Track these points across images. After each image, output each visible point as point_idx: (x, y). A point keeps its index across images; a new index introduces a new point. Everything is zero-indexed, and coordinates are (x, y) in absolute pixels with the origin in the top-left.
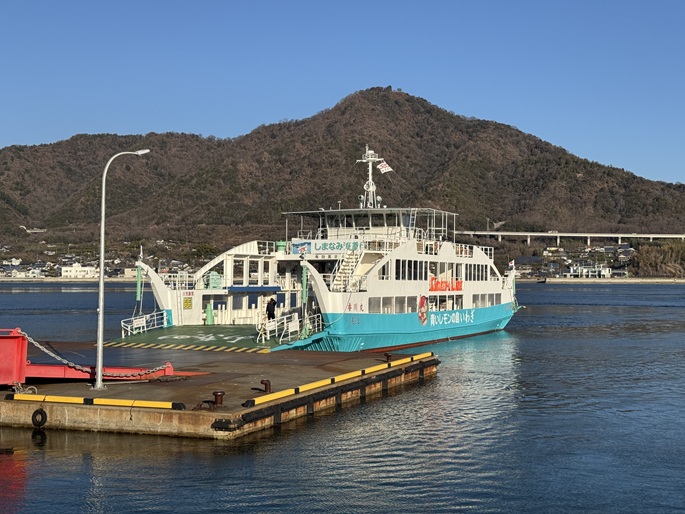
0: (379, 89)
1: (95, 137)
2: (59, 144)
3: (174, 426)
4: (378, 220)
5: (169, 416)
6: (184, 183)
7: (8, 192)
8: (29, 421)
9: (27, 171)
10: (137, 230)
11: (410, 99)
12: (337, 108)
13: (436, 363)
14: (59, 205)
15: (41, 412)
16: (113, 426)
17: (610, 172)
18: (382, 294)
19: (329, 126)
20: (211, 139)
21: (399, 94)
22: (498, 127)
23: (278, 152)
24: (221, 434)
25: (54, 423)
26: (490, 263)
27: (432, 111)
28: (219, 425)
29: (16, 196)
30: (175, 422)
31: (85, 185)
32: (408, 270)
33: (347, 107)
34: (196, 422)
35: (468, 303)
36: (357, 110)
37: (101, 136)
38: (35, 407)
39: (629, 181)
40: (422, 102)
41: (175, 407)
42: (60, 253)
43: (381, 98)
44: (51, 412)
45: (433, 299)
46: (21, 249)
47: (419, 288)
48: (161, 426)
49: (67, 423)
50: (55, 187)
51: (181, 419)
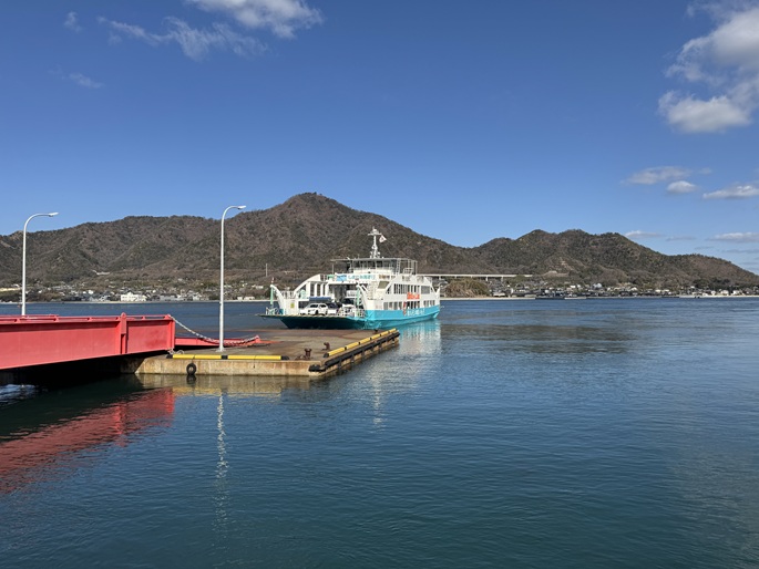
0: (309, 194)
1: (139, 218)
2: (117, 222)
3: (283, 370)
4: (380, 264)
5: (279, 364)
6: (195, 245)
7: (85, 250)
8: (185, 371)
9: (97, 238)
10: (166, 273)
11: (327, 200)
12: (286, 203)
13: (398, 335)
14: (117, 258)
15: (192, 365)
16: (242, 372)
17: (435, 241)
18: (389, 301)
19: (282, 213)
20: (210, 220)
21: (321, 196)
22: (375, 216)
23: (252, 228)
24: (314, 374)
25: (201, 372)
26: (431, 285)
27: (340, 207)
28: (312, 369)
29: (90, 253)
30: (284, 367)
31: (133, 246)
32: (399, 289)
33: (292, 203)
34: (297, 366)
35: (422, 306)
36: (298, 205)
37: (143, 217)
38: (188, 363)
39: (444, 246)
40: (334, 202)
41: (283, 358)
42: (119, 286)
43: (311, 200)
44: (199, 365)
45: (408, 303)
46: (94, 284)
47: (403, 298)
48: (274, 371)
49: (210, 372)
50: (114, 247)
51: (287, 366)
